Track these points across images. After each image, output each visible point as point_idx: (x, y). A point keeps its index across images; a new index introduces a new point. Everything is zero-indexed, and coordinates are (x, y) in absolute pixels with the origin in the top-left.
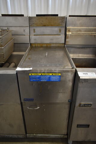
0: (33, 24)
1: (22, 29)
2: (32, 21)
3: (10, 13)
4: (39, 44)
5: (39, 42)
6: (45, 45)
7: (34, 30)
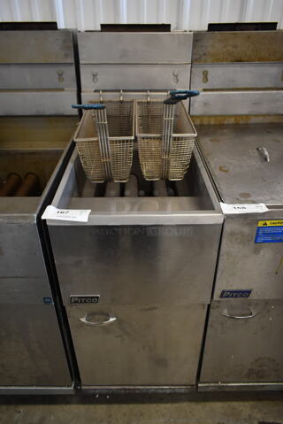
0: (205, 54)
1: (169, 71)
2: (202, 46)
3: (124, 21)
4: (215, 116)
5: (216, 111)
6: (232, 121)
7: (205, 74)
